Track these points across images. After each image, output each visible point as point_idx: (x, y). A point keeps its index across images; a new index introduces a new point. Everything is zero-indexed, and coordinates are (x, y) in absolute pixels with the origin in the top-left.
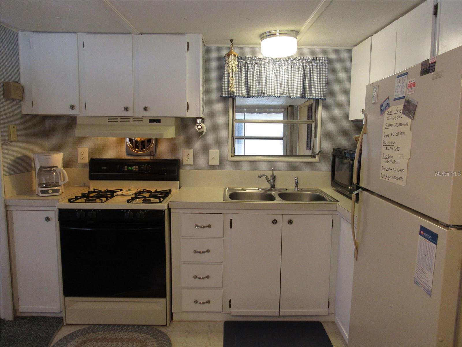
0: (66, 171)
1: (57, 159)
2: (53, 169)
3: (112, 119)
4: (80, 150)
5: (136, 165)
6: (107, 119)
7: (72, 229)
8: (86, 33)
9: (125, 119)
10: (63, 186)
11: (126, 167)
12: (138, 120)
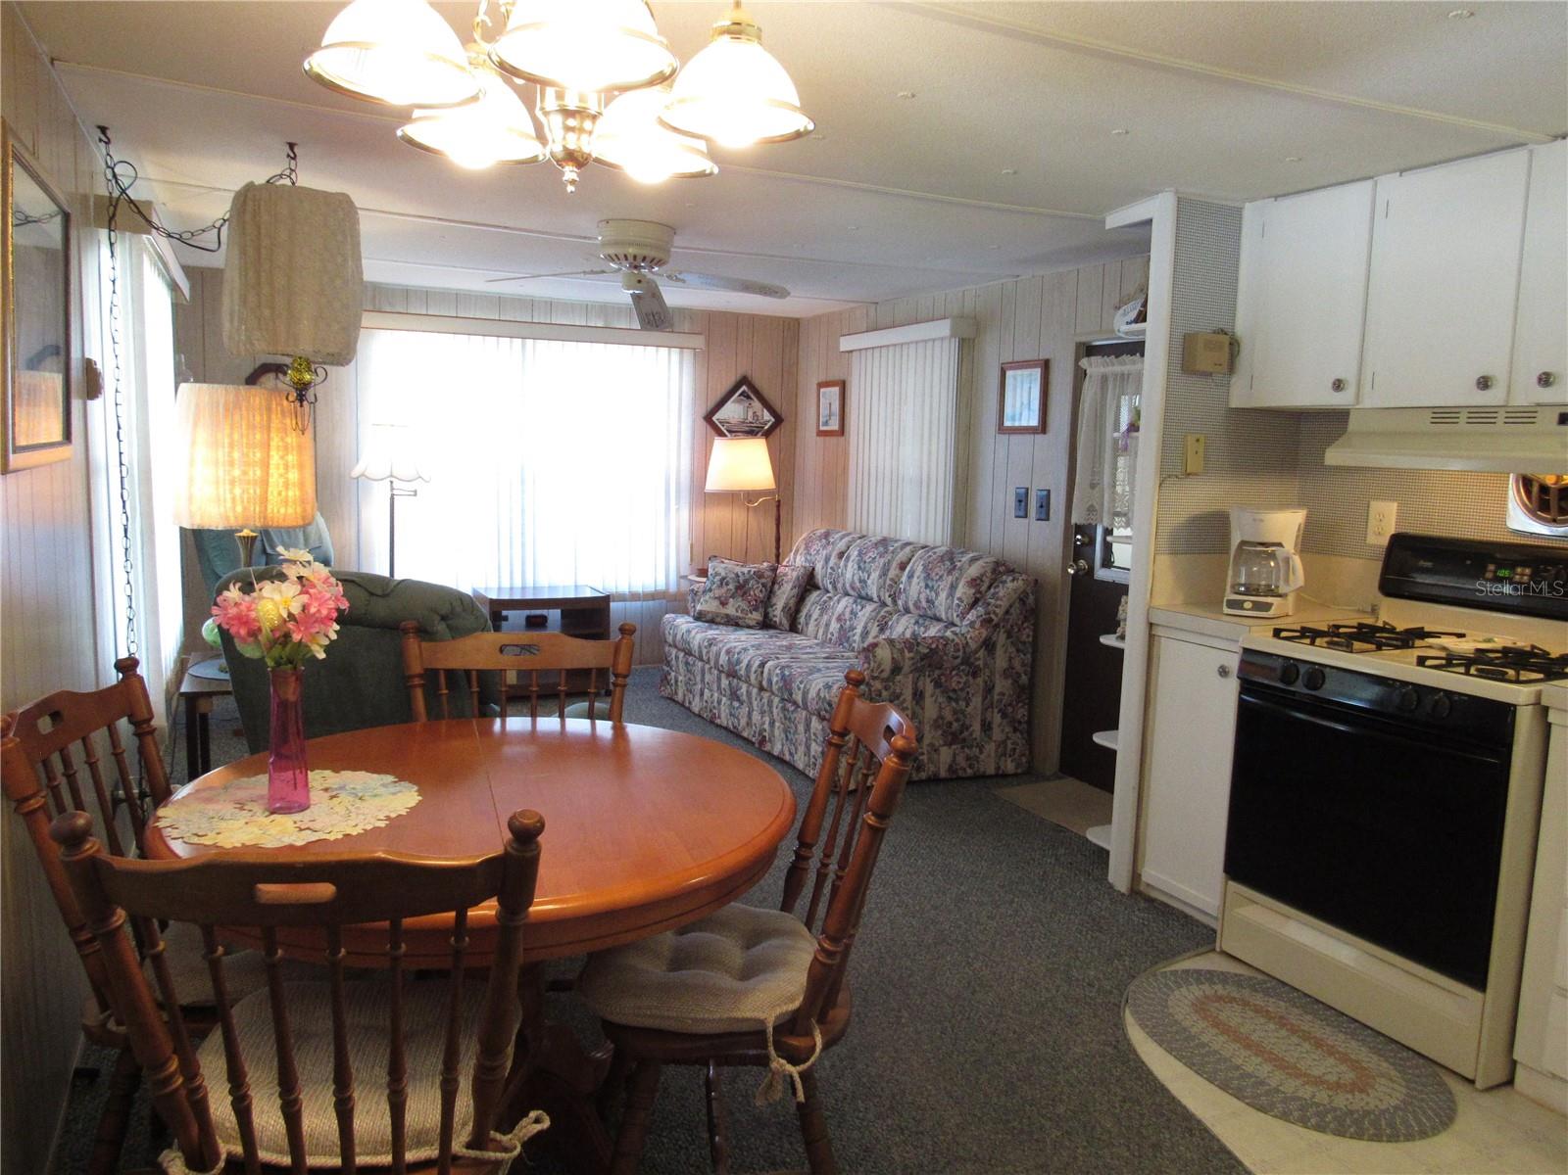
0: (1302, 561)
1: (1285, 524)
2: (1270, 549)
3: (1443, 415)
4: (1377, 506)
5: (1524, 564)
6: (1429, 415)
7: (1297, 718)
8: (1395, 171)
9: (1482, 416)
10: (1291, 598)
11: (1491, 567)
12: (1525, 416)
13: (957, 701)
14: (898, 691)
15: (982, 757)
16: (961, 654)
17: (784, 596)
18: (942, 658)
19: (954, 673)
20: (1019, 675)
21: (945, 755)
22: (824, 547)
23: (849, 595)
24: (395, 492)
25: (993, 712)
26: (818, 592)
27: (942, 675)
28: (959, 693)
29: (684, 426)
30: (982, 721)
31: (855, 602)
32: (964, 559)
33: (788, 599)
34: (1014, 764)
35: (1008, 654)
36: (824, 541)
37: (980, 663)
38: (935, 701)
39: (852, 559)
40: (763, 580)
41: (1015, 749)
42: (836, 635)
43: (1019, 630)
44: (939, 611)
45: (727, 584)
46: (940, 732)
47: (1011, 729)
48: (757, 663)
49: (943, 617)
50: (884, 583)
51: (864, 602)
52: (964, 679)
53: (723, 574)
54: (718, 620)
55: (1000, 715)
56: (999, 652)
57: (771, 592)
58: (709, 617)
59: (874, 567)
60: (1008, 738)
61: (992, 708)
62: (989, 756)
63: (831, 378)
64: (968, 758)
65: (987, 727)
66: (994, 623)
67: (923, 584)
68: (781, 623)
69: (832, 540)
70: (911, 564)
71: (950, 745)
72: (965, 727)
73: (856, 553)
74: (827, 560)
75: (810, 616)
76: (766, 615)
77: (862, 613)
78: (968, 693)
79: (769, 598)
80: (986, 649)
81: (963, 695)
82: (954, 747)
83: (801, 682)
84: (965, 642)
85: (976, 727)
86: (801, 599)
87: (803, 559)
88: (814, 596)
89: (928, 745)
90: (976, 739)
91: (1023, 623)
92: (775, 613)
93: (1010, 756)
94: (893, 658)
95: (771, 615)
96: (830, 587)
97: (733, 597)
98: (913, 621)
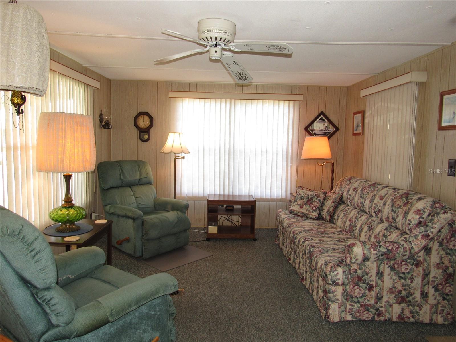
13: (405, 279)
14: (367, 271)
15: (421, 312)
16: (408, 253)
17: (329, 205)
18: (395, 255)
19: (403, 263)
20: (447, 268)
21: (397, 309)
22: (348, 185)
23: (356, 209)
24: (176, 157)
25: (429, 287)
26: (344, 205)
27: (396, 264)
28: (406, 274)
29: (295, 132)
30: (421, 291)
31: (358, 213)
32: (414, 198)
33: (330, 207)
34: (442, 319)
35: (440, 255)
36: (348, 182)
37: (421, 259)
38: (391, 278)
39: (358, 192)
40: (319, 198)
41: (443, 310)
42: (348, 228)
43: (448, 242)
44: (399, 225)
45: (303, 199)
46: (394, 295)
47: (441, 298)
48: (302, 241)
49: (401, 228)
50: (372, 206)
51: (362, 213)
52: (410, 267)
53: (302, 195)
54: (299, 214)
55: (434, 289)
56: (434, 253)
57: (323, 203)
58: (295, 212)
59: (367, 197)
60: (439, 303)
61: (428, 285)
62: (426, 312)
63: (359, 110)
64: (411, 312)
65: (424, 295)
66: (430, 237)
67: (390, 209)
68: (326, 218)
69: (351, 182)
70: (386, 197)
71: (400, 303)
72: (410, 294)
73: (360, 189)
74: (348, 191)
75: (339, 216)
76: (320, 214)
77: (360, 219)
78: (412, 275)
79: (322, 206)
80: (425, 251)
81: (409, 276)
82: (402, 305)
83: (316, 257)
84: (410, 247)
85: (418, 295)
86: (336, 208)
87: (339, 190)
88: (342, 207)
89: (386, 302)
90: (417, 301)
91: (451, 238)
92: (324, 213)
93: (440, 314)
94: (364, 253)
95: (322, 214)
96: (349, 204)
97: (305, 205)
98: (384, 228)
